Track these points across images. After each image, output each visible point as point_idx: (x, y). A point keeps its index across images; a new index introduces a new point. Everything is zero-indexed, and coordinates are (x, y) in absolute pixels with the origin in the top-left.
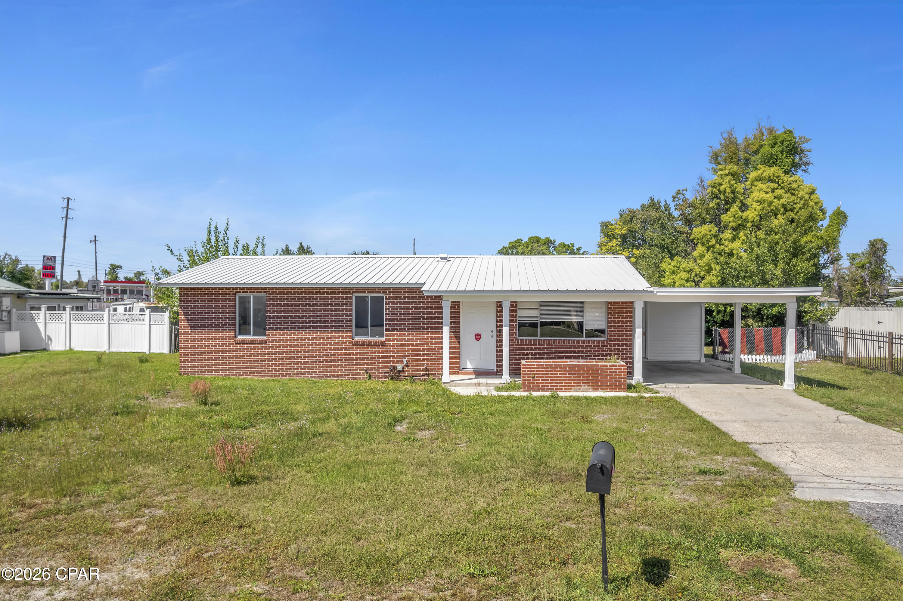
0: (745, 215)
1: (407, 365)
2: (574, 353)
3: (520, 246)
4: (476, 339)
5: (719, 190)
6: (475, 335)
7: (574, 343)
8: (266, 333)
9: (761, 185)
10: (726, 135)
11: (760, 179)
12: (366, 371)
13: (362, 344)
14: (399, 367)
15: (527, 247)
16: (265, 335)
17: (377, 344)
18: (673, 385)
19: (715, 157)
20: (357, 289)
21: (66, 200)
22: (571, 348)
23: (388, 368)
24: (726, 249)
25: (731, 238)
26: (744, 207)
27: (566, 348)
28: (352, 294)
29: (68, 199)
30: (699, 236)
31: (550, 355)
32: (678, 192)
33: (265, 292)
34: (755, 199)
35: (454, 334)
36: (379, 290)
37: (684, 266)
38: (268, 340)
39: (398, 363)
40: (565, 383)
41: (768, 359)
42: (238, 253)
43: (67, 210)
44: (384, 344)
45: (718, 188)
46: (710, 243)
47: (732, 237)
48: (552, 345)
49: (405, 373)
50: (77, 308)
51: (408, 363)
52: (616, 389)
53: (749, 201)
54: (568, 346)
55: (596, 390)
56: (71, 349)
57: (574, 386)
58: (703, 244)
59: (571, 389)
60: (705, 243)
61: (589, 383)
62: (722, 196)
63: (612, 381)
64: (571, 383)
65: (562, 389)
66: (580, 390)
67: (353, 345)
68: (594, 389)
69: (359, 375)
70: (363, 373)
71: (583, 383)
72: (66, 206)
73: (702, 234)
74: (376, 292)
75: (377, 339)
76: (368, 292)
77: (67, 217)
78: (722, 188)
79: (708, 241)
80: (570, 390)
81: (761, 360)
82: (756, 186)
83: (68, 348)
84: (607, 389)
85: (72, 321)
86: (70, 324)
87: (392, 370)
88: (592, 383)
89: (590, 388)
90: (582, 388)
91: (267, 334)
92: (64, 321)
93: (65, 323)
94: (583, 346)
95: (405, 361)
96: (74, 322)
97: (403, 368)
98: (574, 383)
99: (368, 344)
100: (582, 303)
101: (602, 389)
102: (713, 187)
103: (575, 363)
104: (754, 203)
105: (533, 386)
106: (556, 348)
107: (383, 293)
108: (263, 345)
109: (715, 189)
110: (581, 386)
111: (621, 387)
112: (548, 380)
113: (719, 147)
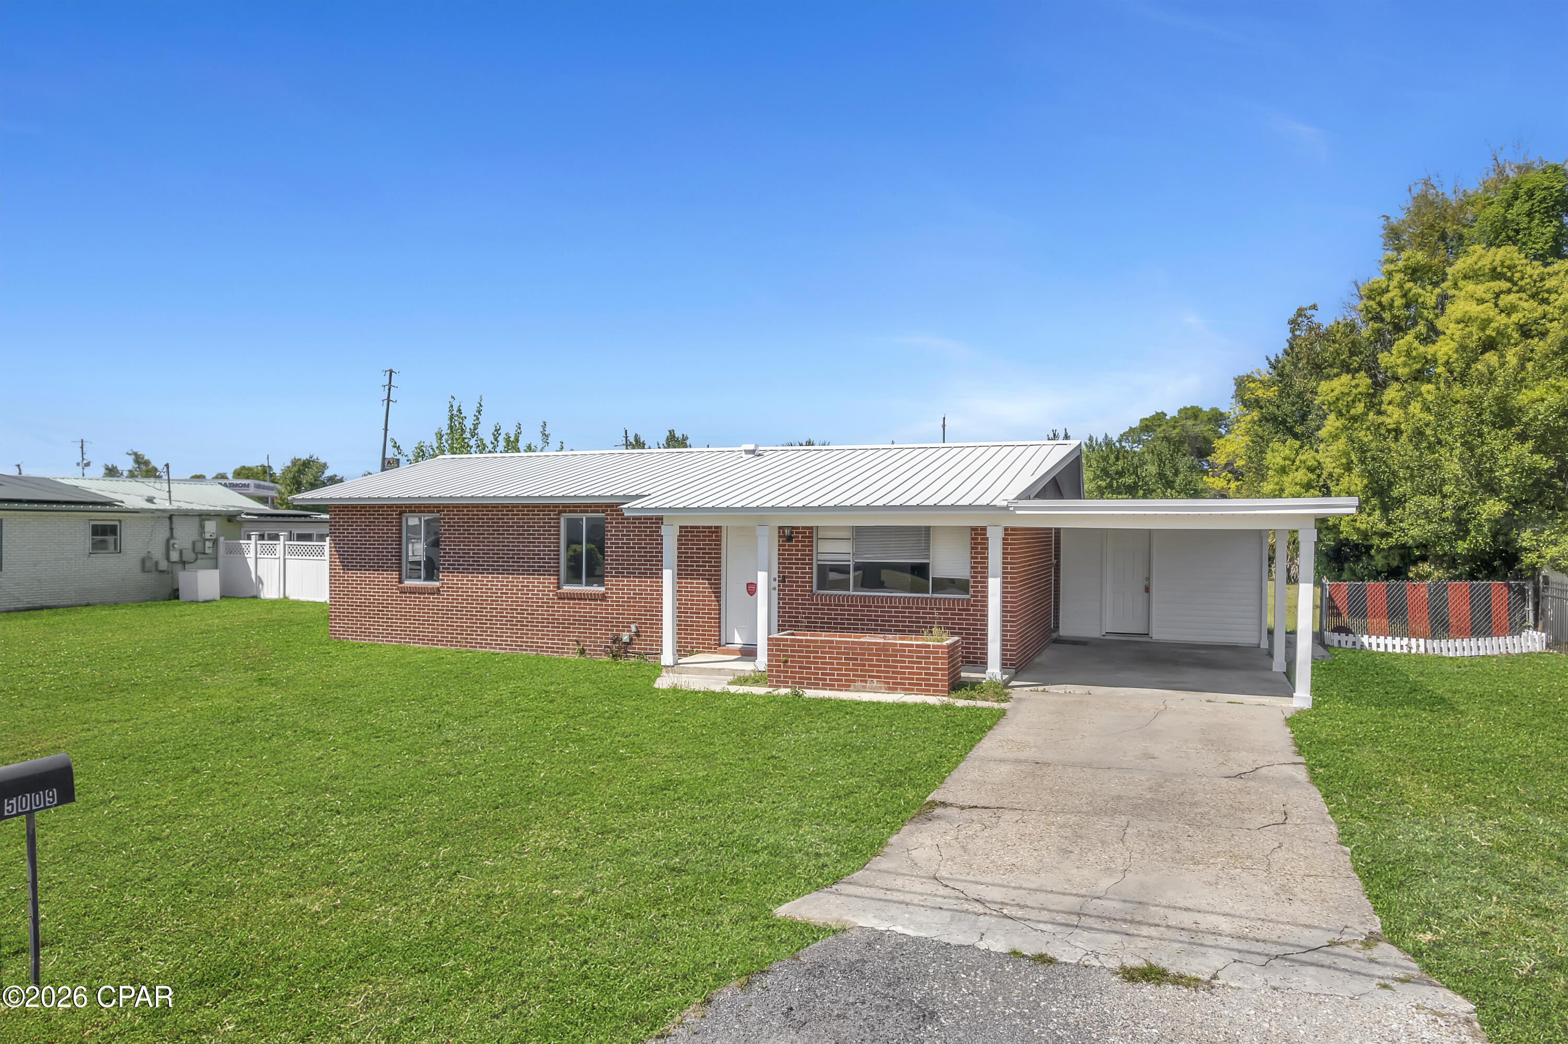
0: (1430, 350)
1: (637, 634)
2: (909, 622)
3: (1160, 426)
4: (748, 592)
5: (1380, 304)
6: (748, 584)
7: (909, 603)
8: (439, 576)
9: (1470, 287)
10: (1417, 190)
11: (1472, 275)
12: (577, 641)
13: (571, 597)
14: (625, 638)
15: (1174, 428)
16: (438, 580)
17: (593, 597)
18: (1078, 690)
19: (1394, 235)
20: (565, 506)
21: (388, 373)
22: (905, 612)
23: (609, 638)
24: (1388, 420)
25: (1399, 400)
26: (1432, 334)
27: (895, 612)
28: (559, 514)
29: (391, 372)
30: (1331, 397)
31: (867, 625)
32: (1300, 312)
33: (438, 512)
34: (1453, 317)
35: (709, 584)
36: (596, 508)
37: (1304, 458)
38: (441, 587)
39: (624, 631)
40: (838, 675)
41: (1418, 646)
42: (498, 449)
43: (389, 389)
44: (603, 597)
45: (1378, 299)
46: (1353, 412)
47: (1402, 398)
48: (871, 607)
49: (635, 648)
50: (301, 537)
51: (638, 631)
52: (929, 691)
53: (1440, 324)
54: (898, 607)
55: (892, 690)
56: (285, 597)
57: (854, 681)
58: (1340, 414)
59: (849, 686)
60: (1344, 412)
61: (880, 677)
62: (1387, 316)
63: (921, 674)
64: (849, 675)
65: (818, 684)
66: (864, 689)
67: (559, 599)
68: (890, 689)
69: (568, 649)
70: (573, 645)
71: (870, 676)
72: (387, 383)
73: (1336, 393)
74: (592, 512)
75: (597, 589)
76: (581, 512)
77: (389, 400)
78: (1385, 299)
79: (1349, 407)
80: (846, 687)
81: (1405, 647)
82: (1461, 289)
83: (282, 596)
84: (913, 690)
85: (287, 557)
86: (285, 560)
87: (614, 642)
88: (885, 677)
89: (883, 685)
90: (868, 685)
91: (441, 577)
92: (277, 556)
93: (279, 558)
94: (926, 608)
95: (633, 628)
96: (289, 557)
97: (631, 639)
98: (854, 676)
99: (581, 597)
100: (928, 529)
101: (904, 689)
102: (1369, 298)
103: (879, 639)
104: (1452, 325)
105: (785, 677)
106: (877, 611)
107: (603, 512)
108: (436, 596)
109: (1372, 303)
110: (866, 682)
111: (937, 686)
112: (810, 668)
113: (1403, 216)
